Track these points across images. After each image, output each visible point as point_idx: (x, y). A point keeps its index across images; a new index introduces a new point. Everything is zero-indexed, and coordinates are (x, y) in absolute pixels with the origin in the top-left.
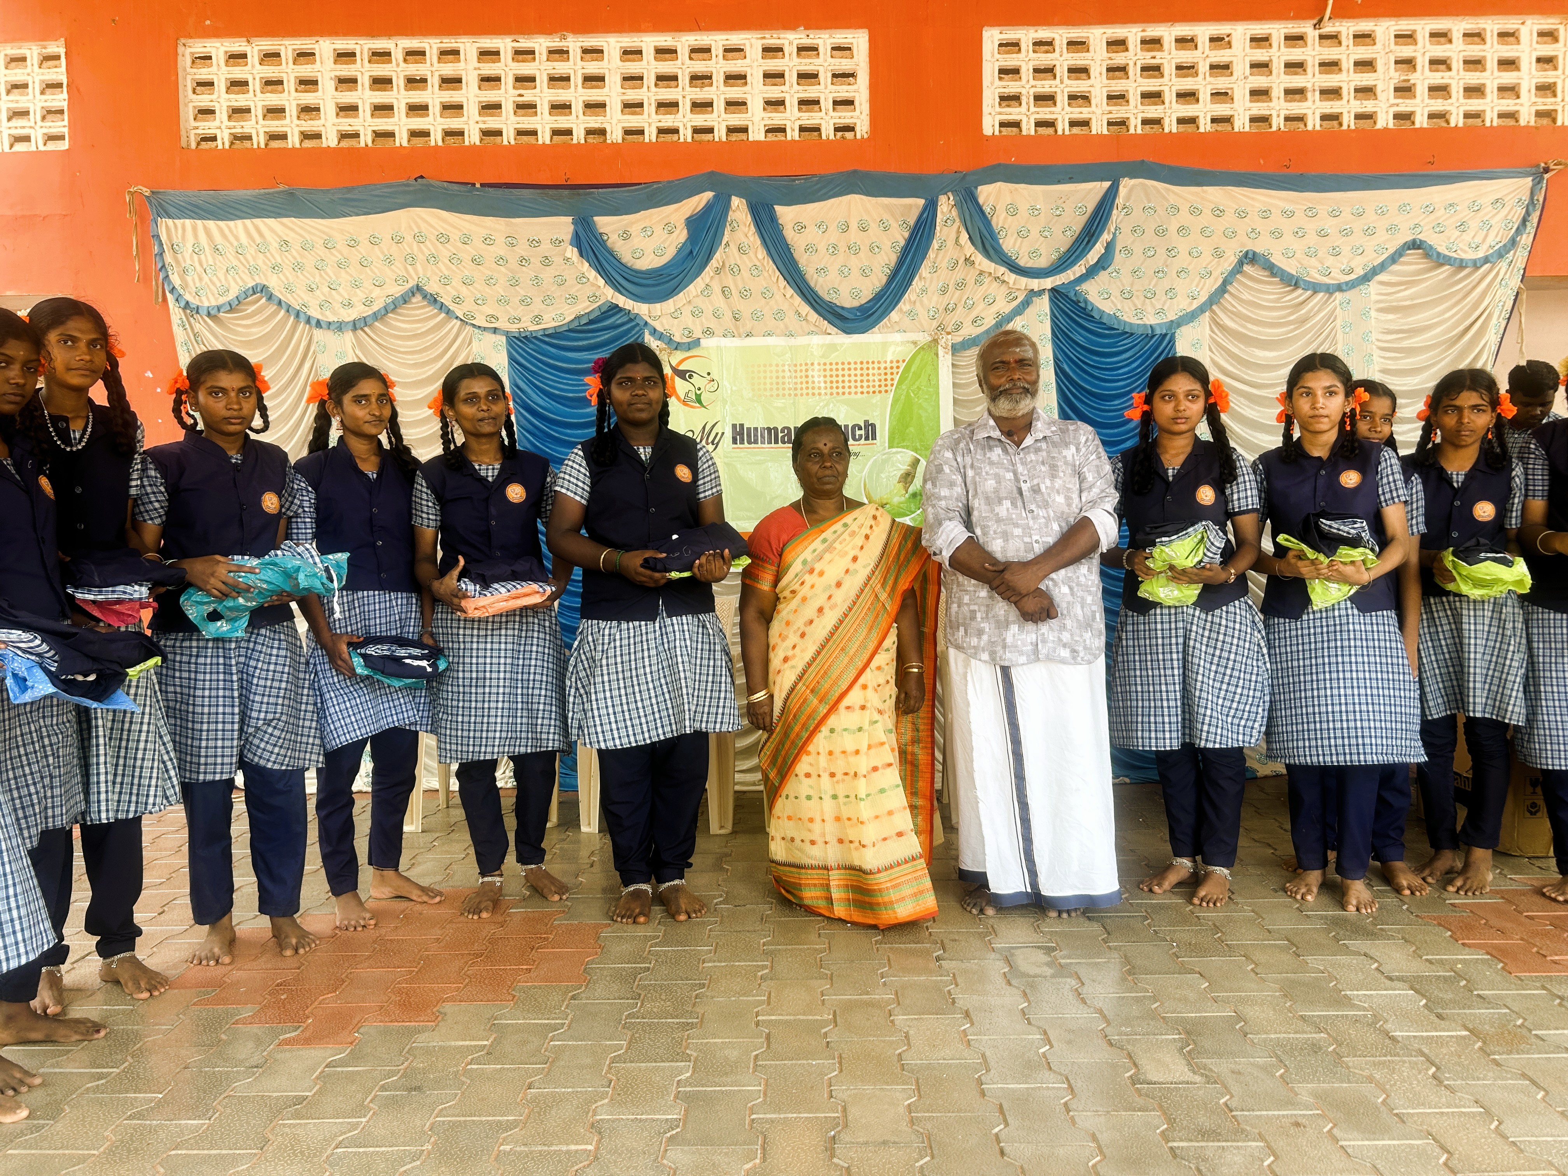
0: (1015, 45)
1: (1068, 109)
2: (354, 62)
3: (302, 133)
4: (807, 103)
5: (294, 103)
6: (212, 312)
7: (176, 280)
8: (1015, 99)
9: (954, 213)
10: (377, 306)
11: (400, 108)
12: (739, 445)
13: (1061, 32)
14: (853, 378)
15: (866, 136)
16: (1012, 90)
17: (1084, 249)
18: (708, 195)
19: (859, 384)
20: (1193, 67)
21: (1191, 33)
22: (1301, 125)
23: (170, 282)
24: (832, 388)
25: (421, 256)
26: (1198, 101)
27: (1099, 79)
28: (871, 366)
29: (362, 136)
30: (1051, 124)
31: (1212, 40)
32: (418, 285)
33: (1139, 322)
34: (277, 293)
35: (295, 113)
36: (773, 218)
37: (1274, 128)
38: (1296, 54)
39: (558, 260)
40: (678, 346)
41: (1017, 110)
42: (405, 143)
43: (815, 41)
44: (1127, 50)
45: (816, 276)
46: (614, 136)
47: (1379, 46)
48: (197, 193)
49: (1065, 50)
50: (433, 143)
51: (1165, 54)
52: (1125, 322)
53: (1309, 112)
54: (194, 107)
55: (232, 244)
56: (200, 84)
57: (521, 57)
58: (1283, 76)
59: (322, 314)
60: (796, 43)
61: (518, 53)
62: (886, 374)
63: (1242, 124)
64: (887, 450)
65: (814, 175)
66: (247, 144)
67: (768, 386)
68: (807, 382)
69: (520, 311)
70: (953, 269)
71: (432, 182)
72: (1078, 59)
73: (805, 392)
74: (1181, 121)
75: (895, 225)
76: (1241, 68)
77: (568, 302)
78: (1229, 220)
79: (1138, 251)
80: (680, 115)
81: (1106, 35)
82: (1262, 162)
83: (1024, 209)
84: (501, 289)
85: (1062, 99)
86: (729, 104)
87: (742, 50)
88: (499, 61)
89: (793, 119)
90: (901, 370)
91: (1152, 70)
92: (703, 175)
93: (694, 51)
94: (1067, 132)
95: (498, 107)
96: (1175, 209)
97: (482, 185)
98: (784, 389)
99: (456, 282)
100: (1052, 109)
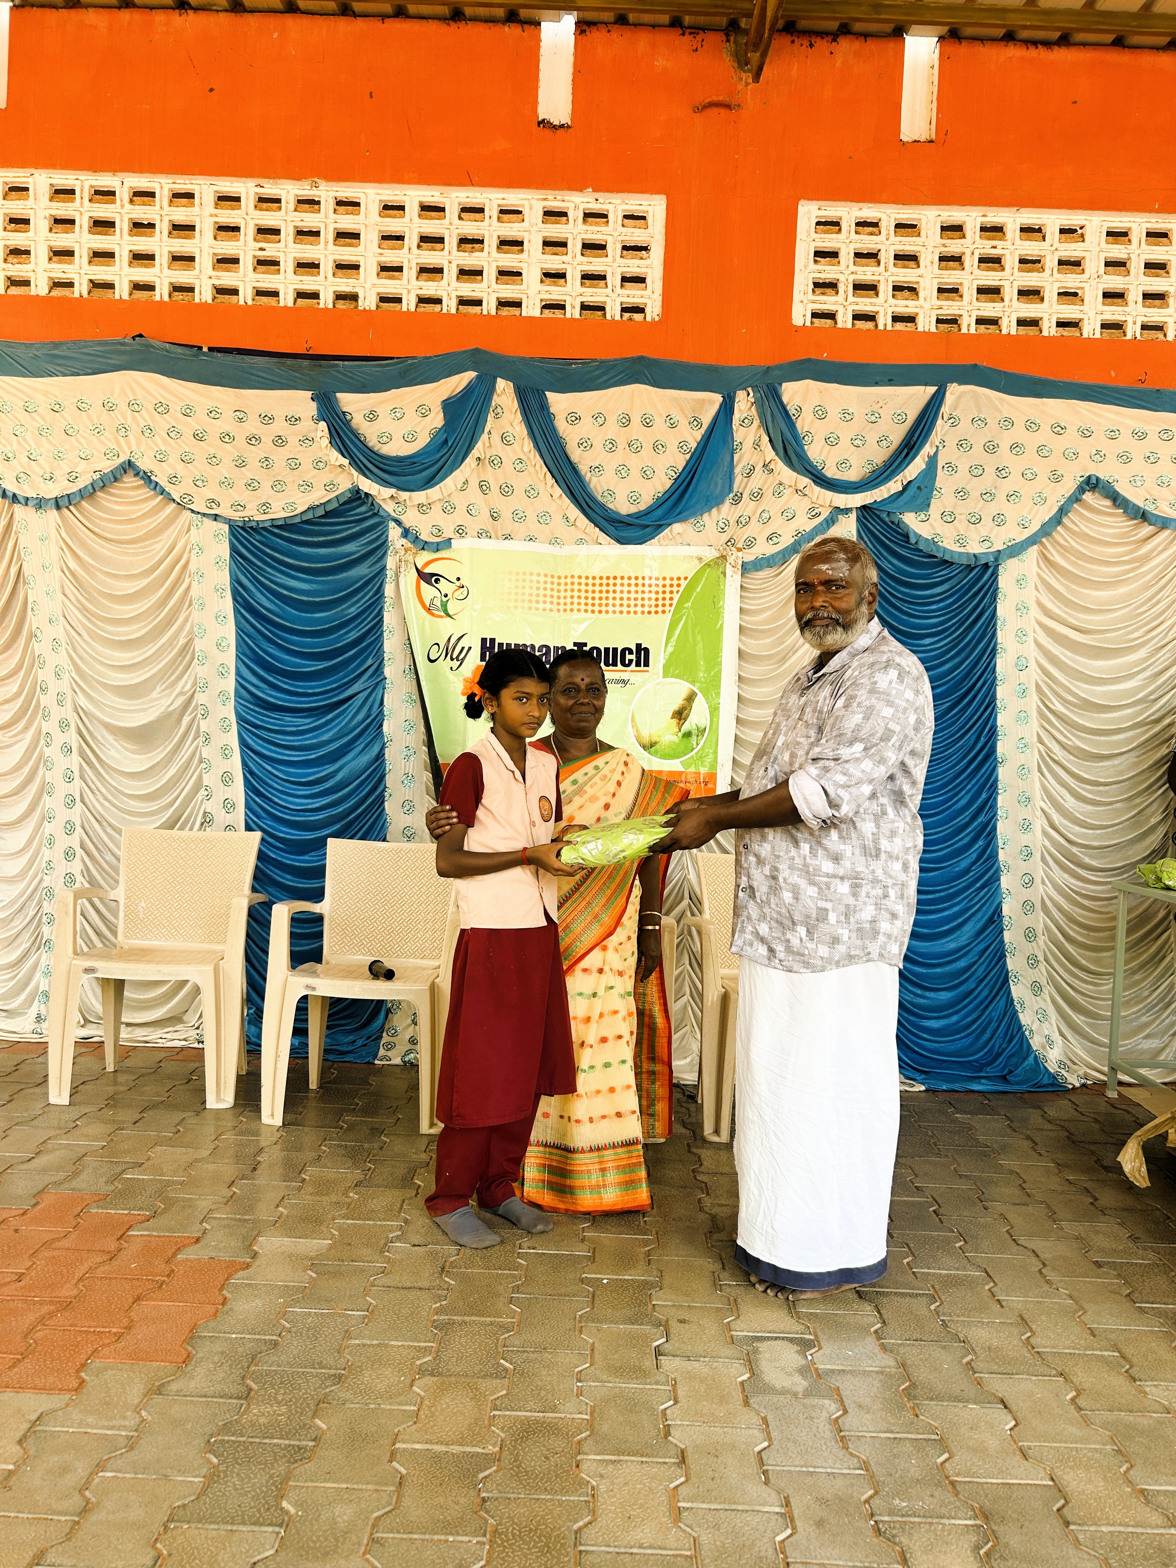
0: (835, 224)
1: (892, 301)
2: (73, 200)
4: (591, 278)
5: (2, 244)
8: (831, 286)
9: (754, 412)
10: (83, 482)
11: (123, 256)
13: (888, 211)
14: (626, 595)
15: (657, 319)
16: (828, 276)
17: (901, 463)
18: (470, 376)
20: (1039, 261)
21: (1038, 222)
22: (1160, 335)
24: (600, 605)
25: (134, 427)
26: (1042, 299)
27: (929, 268)
28: (647, 582)
29: (77, 285)
30: (870, 318)
31: (1062, 231)
32: (129, 461)
33: (962, 550)
35: (2, 255)
36: (544, 406)
37: (1129, 336)
38: (1158, 253)
40: (425, 546)
41: (833, 299)
42: (126, 297)
43: (605, 207)
44: (964, 237)
45: (589, 474)
46: (367, 303)
49: (892, 232)
50: (158, 298)
51: (1007, 244)
52: (945, 549)
53: (1170, 321)
57: (265, 205)
58: (1142, 278)
59: (19, 488)
60: (582, 207)
61: (261, 200)
62: (664, 592)
63: (1091, 329)
64: (661, 680)
65: (594, 360)
68: (572, 597)
69: (244, 496)
70: (749, 476)
71: (152, 342)
72: (907, 244)
73: (569, 607)
74: (1021, 322)
75: (683, 423)
76: (1094, 265)
77: (302, 489)
78: (1071, 439)
79: (963, 468)
80: (444, 282)
81: (940, 219)
82: (1113, 374)
83: (834, 413)
84: (225, 470)
85: (886, 289)
86: (502, 273)
87: (520, 212)
88: (239, 208)
89: (574, 294)
90: (681, 589)
91: (991, 261)
92: (465, 352)
93: (464, 210)
94: (889, 328)
95: (235, 261)
96: (1009, 422)
97: (210, 349)
98: (545, 602)
99: (173, 459)
100: (873, 300)
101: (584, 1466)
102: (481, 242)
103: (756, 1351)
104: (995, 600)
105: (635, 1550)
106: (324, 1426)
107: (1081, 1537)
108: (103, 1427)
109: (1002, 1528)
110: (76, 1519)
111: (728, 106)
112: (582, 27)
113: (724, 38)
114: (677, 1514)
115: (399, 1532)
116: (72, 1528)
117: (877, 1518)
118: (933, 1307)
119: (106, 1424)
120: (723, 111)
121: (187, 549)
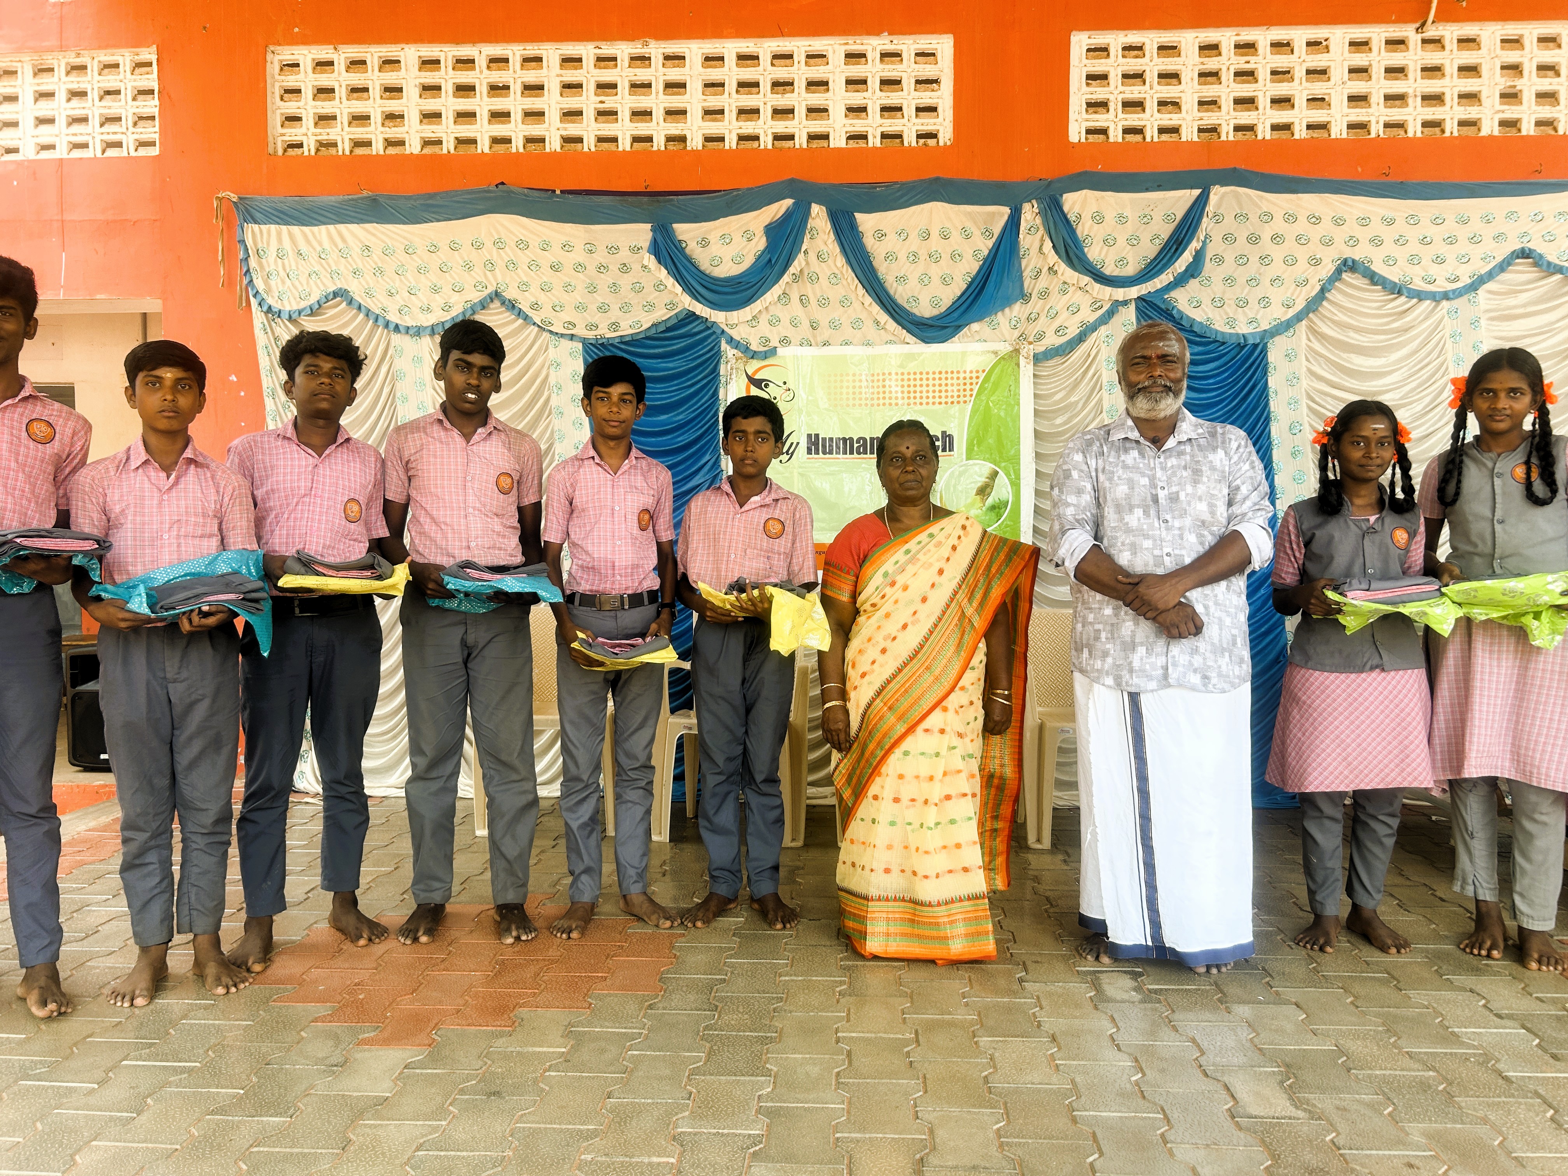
0: (1103, 50)
1: (1157, 115)
2: (439, 69)
3: (386, 140)
4: (888, 110)
5: (379, 110)
6: (294, 316)
7: (259, 284)
8: (1103, 105)
9: (1039, 220)
10: (454, 312)
11: (483, 115)
12: (813, 455)
13: (1151, 36)
14: (931, 388)
15: (949, 143)
16: (1100, 96)
17: (1171, 257)
18: (788, 202)
19: (937, 394)
20: (1289, 72)
21: (1286, 37)
22: (1401, 132)
23: (253, 287)
24: (909, 398)
25: (499, 262)
26: (1293, 106)
27: (1190, 84)
28: (949, 375)
29: (444, 143)
30: (1139, 131)
31: (1309, 44)
32: (496, 291)
33: (1231, 331)
34: (357, 298)
35: (379, 120)
36: (853, 226)
37: (1373, 135)
38: (1396, 59)
39: (636, 267)
40: (754, 355)
41: (1105, 116)
42: (487, 150)
43: (899, 47)
44: (1220, 54)
45: (895, 284)
46: (694, 143)
47: (1484, 51)
48: (282, 199)
49: (1155, 55)
50: (514, 150)
51: (1259, 59)
52: (1216, 331)
53: (1410, 119)
54: (282, 114)
55: (315, 249)
56: (287, 91)
57: (602, 64)
58: (1383, 82)
59: (401, 319)
60: (879, 49)
61: (600, 59)
63: (1339, 130)
64: (965, 462)
65: (896, 183)
66: (332, 151)
67: (845, 396)
68: (885, 392)
69: (597, 318)
70: (1037, 277)
71: (512, 188)
72: (1169, 64)
73: (881, 402)
74: (1275, 128)
75: (977, 233)
76: (1339, 73)
77: (646, 309)
78: (1326, 228)
79: (1229, 259)
80: (761, 122)
81: (1198, 40)
82: (1360, 169)
83: (1110, 217)
84: (579, 296)
85: (1151, 105)
86: (811, 110)
87: (825, 56)
88: (581, 67)
89: (875, 126)
90: (980, 381)
91: (1246, 75)
92: (783, 182)
93: (776, 57)
94: (1156, 139)
95: (579, 113)
96: (1268, 216)
97: (562, 192)
98: (860, 399)
99: (534, 289)
100: (1141, 116)
103: (1098, 979)
104: (1265, 373)
105: (1029, 1086)
106: (781, 1025)
107: (1360, 1076)
109: (1300, 1072)
114: (1056, 1067)
121: (547, 365)
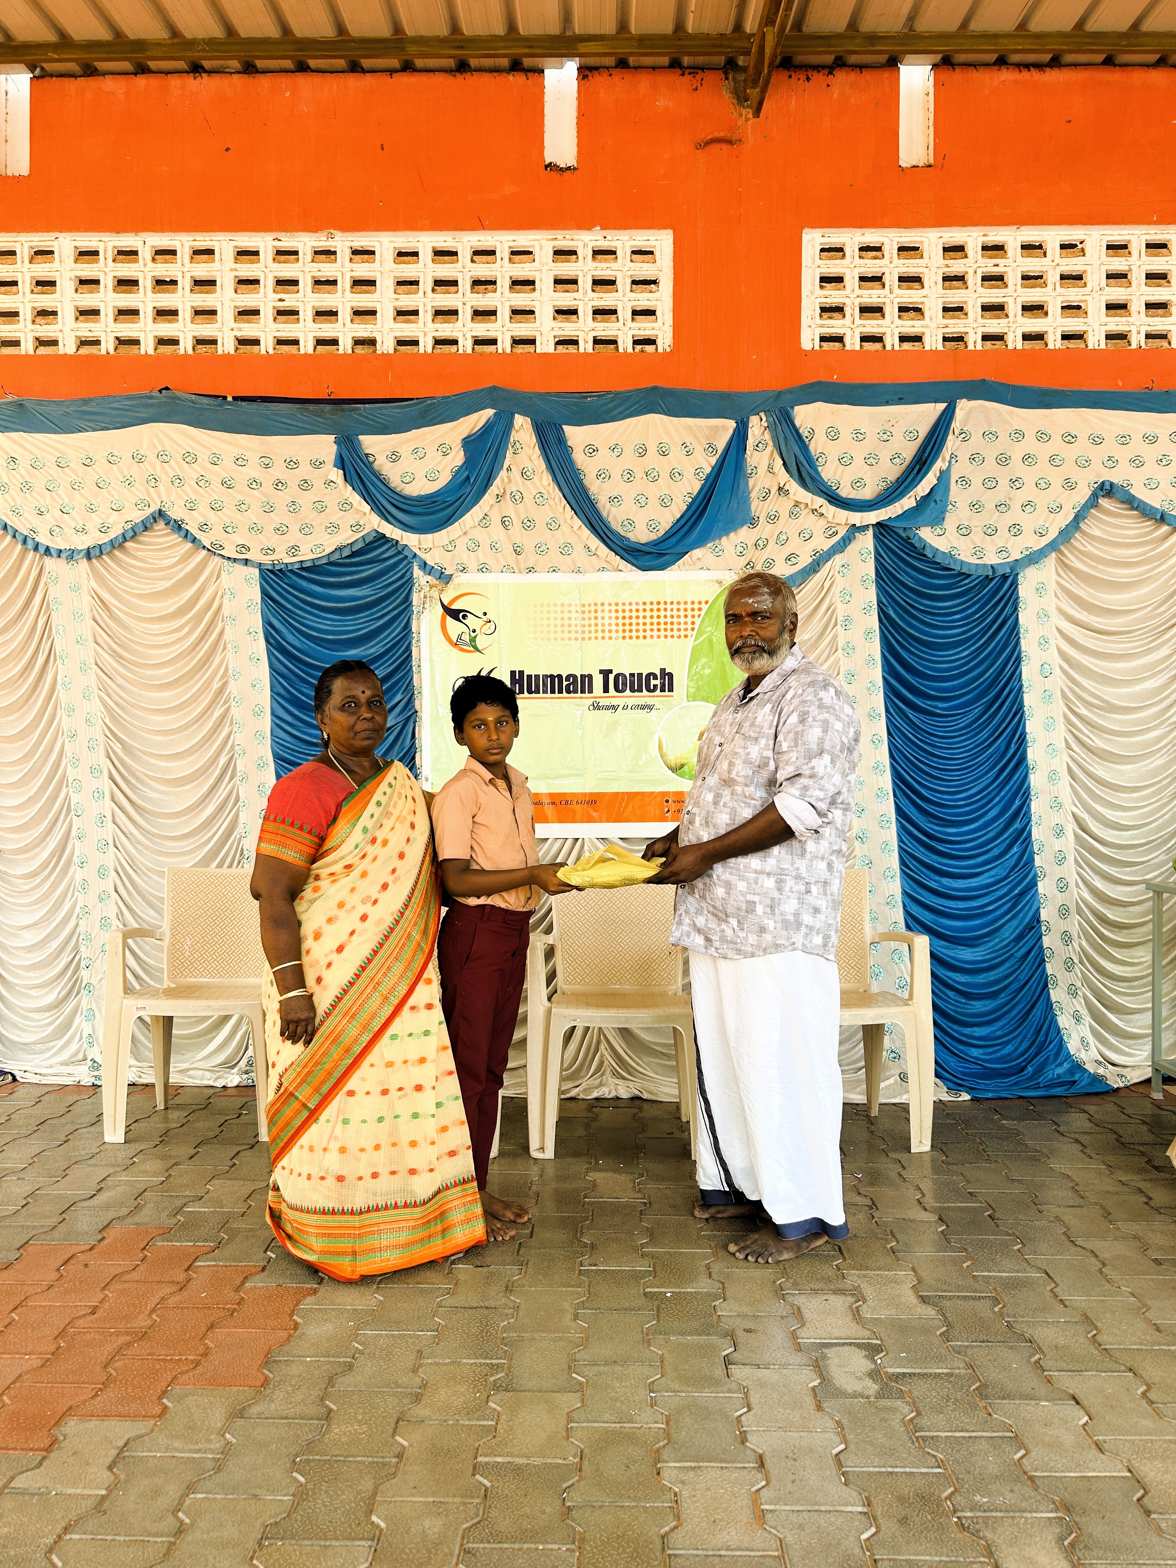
0: (838, 250)
1: (898, 322)
2: (97, 261)
3: (37, 339)
4: (602, 313)
5: (29, 306)
8: (838, 310)
9: (767, 436)
10: (115, 532)
11: (147, 313)
13: (891, 235)
14: (648, 621)
15: (668, 350)
16: (835, 300)
17: (914, 479)
18: (488, 413)
19: (655, 627)
20: (1041, 277)
21: (1038, 238)
22: (1164, 343)
24: (624, 631)
25: (164, 477)
26: (1046, 314)
27: (934, 288)
29: (103, 343)
30: (878, 339)
31: (1063, 247)
32: (160, 511)
33: (979, 562)
34: (2, 516)
35: (29, 318)
36: (561, 440)
37: (1134, 346)
38: (1158, 264)
41: (840, 322)
42: (151, 352)
43: (613, 244)
44: (966, 257)
45: (608, 506)
46: (385, 347)
49: (895, 256)
50: (182, 352)
51: (1009, 262)
52: (962, 562)
57: (283, 258)
58: (1144, 288)
59: (52, 540)
60: (591, 245)
61: (279, 253)
62: (686, 617)
63: (1096, 340)
64: (686, 703)
65: (609, 392)
67: (552, 629)
68: (596, 625)
69: (274, 541)
70: (764, 499)
71: (179, 394)
72: (910, 266)
73: (593, 635)
74: (1026, 337)
75: (699, 449)
76: (1095, 278)
77: (329, 530)
78: (1082, 446)
79: (977, 482)
80: (459, 324)
81: (942, 240)
82: (1120, 383)
83: (846, 432)
84: (253, 516)
85: (891, 311)
86: (515, 312)
87: (530, 253)
88: (258, 261)
89: (586, 330)
90: (704, 612)
91: (994, 279)
92: (483, 390)
93: (476, 253)
94: (897, 348)
95: (256, 312)
96: (1019, 434)
97: (235, 398)
98: (570, 632)
99: (203, 507)
100: (880, 322)
101: (665, 1474)
102: (494, 283)
103: (824, 1357)
104: (1016, 609)
105: (723, 1553)
106: (405, 1443)
107: (1163, 1525)
108: (190, 1451)
109: (1084, 1519)
110: (172, 1540)
111: (730, 142)
112: (584, 72)
113: (723, 76)
114: (760, 1516)
115: (489, 1542)
116: (169, 1550)
117: (959, 1514)
118: (996, 1309)
119: (192, 1447)
120: (725, 147)
121: (219, 594)
